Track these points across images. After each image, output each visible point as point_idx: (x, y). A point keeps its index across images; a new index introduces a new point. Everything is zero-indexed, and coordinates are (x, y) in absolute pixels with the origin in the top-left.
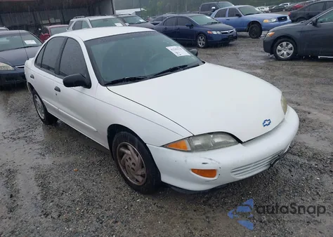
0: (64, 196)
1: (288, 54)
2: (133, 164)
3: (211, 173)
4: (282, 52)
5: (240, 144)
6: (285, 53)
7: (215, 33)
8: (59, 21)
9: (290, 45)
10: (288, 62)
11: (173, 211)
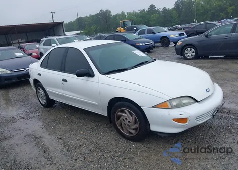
0: (82, 148)
1: (192, 55)
2: (129, 122)
3: (184, 120)
4: (188, 54)
5: (197, 103)
6: (190, 55)
7: (141, 44)
8: (24, 40)
9: (193, 50)
10: (193, 61)
11: (158, 150)
